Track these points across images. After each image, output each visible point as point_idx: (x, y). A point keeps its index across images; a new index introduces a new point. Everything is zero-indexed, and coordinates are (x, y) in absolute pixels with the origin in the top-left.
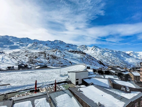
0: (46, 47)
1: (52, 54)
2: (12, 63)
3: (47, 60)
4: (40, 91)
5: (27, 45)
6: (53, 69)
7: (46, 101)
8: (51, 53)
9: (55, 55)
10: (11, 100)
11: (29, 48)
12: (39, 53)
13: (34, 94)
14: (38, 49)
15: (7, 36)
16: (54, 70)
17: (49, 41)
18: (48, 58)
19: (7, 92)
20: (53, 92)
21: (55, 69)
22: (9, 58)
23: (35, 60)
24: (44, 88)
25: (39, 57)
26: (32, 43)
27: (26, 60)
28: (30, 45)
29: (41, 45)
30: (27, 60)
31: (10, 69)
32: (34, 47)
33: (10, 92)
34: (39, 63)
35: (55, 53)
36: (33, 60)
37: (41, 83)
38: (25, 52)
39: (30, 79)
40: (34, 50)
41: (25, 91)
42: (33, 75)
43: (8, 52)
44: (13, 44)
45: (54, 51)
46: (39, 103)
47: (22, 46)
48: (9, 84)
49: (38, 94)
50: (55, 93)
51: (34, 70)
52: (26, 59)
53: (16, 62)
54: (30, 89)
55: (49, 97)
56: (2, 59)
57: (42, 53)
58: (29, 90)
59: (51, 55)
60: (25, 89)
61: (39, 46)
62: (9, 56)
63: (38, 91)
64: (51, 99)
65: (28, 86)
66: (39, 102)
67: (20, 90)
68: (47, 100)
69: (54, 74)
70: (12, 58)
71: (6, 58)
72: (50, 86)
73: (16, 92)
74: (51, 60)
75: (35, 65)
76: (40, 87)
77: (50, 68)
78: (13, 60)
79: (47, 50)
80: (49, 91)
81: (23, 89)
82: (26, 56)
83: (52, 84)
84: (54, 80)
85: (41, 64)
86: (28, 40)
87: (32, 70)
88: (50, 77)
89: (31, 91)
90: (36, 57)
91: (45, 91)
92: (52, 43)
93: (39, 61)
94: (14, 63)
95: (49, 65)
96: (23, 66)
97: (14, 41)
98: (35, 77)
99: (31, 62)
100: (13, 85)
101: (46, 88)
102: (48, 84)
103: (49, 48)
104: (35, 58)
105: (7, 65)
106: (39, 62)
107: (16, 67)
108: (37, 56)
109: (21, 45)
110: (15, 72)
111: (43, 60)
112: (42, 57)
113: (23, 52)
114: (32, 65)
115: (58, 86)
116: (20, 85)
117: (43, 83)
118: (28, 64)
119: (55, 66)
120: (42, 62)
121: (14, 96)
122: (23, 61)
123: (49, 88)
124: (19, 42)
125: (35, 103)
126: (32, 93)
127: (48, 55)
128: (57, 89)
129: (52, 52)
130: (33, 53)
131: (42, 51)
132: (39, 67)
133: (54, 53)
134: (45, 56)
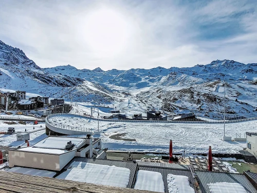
0: (192, 78)
1: (207, 92)
2: (140, 109)
3: (195, 105)
4: (180, 161)
5: (160, 80)
6: (208, 123)
7: (188, 183)
8: (205, 90)
9: (215, 94)
10: (135, 162)
11: (163, 84)
12: (179, 91)
13: (168, 165)
14: (178, 84)
15: (133, 70)
16: (209, 125)
17: (200, 66)
18: (198, 100)
19: (132, 150)
20: (206, 171)
21: (212, 125)
22: (136, 102)
23: (174, 105)
24: (186, 158)
25: (179, 99)
26: (166, 75)
27: (158, 105)
28: (164, 79)
29: (183, 75)
30: (161, 105)
31: (137, 118)
32: (171, 82)
33: (136, 151)
34: (180, 111)
35: (214, 89)
36: (170, 105)
37: (181, 148)
38: (157, 91)
39: (163, 137)
40: (171, 86)
41: (155, 155)
42: (167, 130)
43: (135, 92)
44: (141, 79)
45: (211, 86)
46: (175, 183)
47: (153, 82)
48: (135, 140)
49: (174, 165)
50: (209, 174)
51: (171, 122)
52: (158, 102)
53: (145, 108)
54: (163, 154)
55: (194, 177)
56: (129, 103)
57: (185, 91)
58: (161, 155)
59: (204, 95)
60: (155, 152)
61: (179, 78)
62: (136, 99)
63: (176, 160)
64: (199, 183)
65: (159, 147)
66: (174, 181)
67: (148, 152)
68: (190, 183)
69: (211, 133)
70: (140, 101)
71: (133, 101)
72: (200, 157)
73: (143, 153)
74: (205, 106)
75: (172, 114)
76: (180, 155)
77: (200, 120)
78: (141, 104)
79: (196, 85)
80: (195, 167)
81: (153, 151)
82: (159, 97)
83: (204, 155)
84: (207, 147)
85: (184, 113)
86: (160, 71)
87: (166, 122)
88: (201, 140)
89: (163, 158)
90: (175, 99)
91: (188, 163)
92: (207, 68)
93: (180, 106)
94: (142, 110)
95: (201, 114)
96: (154, 114)
97: (141, 76)
98: (171, 134)
99: (167, 107)
100: (140, 141)
101: (190, 158)
102: (196, 152)
103: (200, 80)
104: (174, 102)
105: (135, 112)
106: (180, 108)
107: (145, 115)
108: (176, 97)
109: (150, 80)
110: (143, 124)
111: (188, 105)
112: (186, 98)
113: (154, 91)
114: (169, 113)
115: (219, 162)
116: (148, 143)
117: (185, 148)
118: (162, 111)
119: (214, 117)
120: (186, 109)
121: (140, 159)
122: (155, 105)
123: (197, 161)
124: (147, 77)
125: (168, 179)
126: (166, 161)
127: (198, 95)
128: (216, 168)
129: (206, 88)
130: (169, 93)
131: (185, 87)
132: (180, 117)
133: (211, 89)
134: (193, 97)
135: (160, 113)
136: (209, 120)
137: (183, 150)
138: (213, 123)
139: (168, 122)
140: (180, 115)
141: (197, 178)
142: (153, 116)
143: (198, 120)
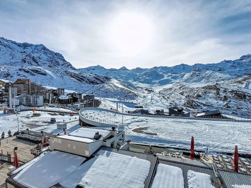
0: (218, 74)
1: (235, 88)
2: (163, 105)
3: (221, 102)
4: (202, 158)
5: (183, 76)
6: (236, 121)
7: (210, 182)
8: (234, 87)
9: (245, 90)
10: (155, 156)
11: (186, 81)
12: (203, 88)
13: (188, 161)
14: (203, 81)
15: (156, 68)
16: (236, 123)
17: (227, 62)
18: (225, 97)
19: (153, 144)
21: (240, 123)
22: (158, 98)
23: (198, 102)
24: (209, 156)
25: (203, 96)
26: (190, 72)
27: (181, 102)
28: (187, 75)
29: (208, 71)
30: (183, 102)
31: (159, 113)
32: (195, 78)
33: (157, 145)
34: (205, 108)
35: (244, 86)
36: (193, 101)
37: (204, 145)
38: (180, 88)
39: (185, 133)
40: (194, 83)
41: (176, 150)
42: (190, 127)
43: (158, 89)
44: (163, 77)
45: (240, 82)
46: (195, 180)
47: (176, 79)
48: (156, 134)
49: (195, 162)
50: (235, 175)
51: (193, 119)
52: (181, 99)
53: (168, 104)
54: (184, 149)
55: (216, 176)
56: (152, 99)
57: (210, 88)
58: (182, 151)
59: (232, 91)
60: (175, 147)
61: (204, 75)
62: (159, 95)
64: (222, 182)
65: (180, 143)
66: (195, 177)
67: (169, 146)
68: (212, 181)
69: (238, 132)
70: (162, 98)
71: (156, 98)
72: (224, 156)
73: (164, 147)
74: (233, 103)
75: (196, 111)
76: (202, 152)
77: (226, 118)
78: (164, 101)
79: (222, 82)
80: (219, 166)
81: (174, 147)
82: (182, 94)
83: (230, 154)
84: (233, 146)
85: (209, 109)
86: (184, 68)
87: (189, 119)
88: (227, 138)
89: (184, 154)
90: (199, 96)
91: (211, 161)
92: (234, 64)
93: (204, 103)
95: (228, 111)
96: (176, 110)
97: (164, 73)
98: (193, 131)
99: (190, 104)
100: (161, 136)
101: (213, 157)
102: (220, 150)
103: (228, 76)
104: (197, 99)
105: (157, 107)
106: (204, 105)
107: (166, 111)
108: (200, 94)
109: (173, 78)
110: (165, 119)
111: (213, 102)
112: (211, 95)
113: (177, 88)
114: (192, 109)
115: (246, 163)
116: (169, 138)
117: (208, 146)
118: (184, 108)
119: (242, 115)
120: (211, 106)
121: (160, 153)
122: (177, 102)
123: (221, 160)
124: (170, 74)
125: (188, 175)
126: (187, 157)
127: (225, 91)
128: (243, 170)
129: (235, 84)
130: (192, 89)
131: (210, 84)
132: (203, 114)
133: (240, 85)
134: (218, 94)
135: (182, 109)
136: (237, 118)
137: (206, 147)
138: (241, 121)
139: (191, 119)
140: (204, 112)
141: (220, 178)
142: (176, 112)
143: (223, 117)
